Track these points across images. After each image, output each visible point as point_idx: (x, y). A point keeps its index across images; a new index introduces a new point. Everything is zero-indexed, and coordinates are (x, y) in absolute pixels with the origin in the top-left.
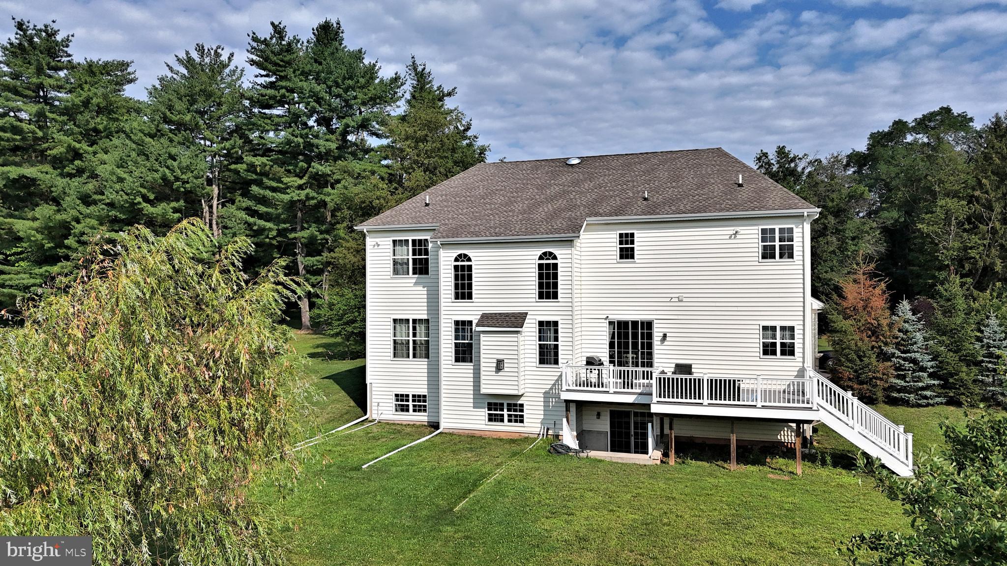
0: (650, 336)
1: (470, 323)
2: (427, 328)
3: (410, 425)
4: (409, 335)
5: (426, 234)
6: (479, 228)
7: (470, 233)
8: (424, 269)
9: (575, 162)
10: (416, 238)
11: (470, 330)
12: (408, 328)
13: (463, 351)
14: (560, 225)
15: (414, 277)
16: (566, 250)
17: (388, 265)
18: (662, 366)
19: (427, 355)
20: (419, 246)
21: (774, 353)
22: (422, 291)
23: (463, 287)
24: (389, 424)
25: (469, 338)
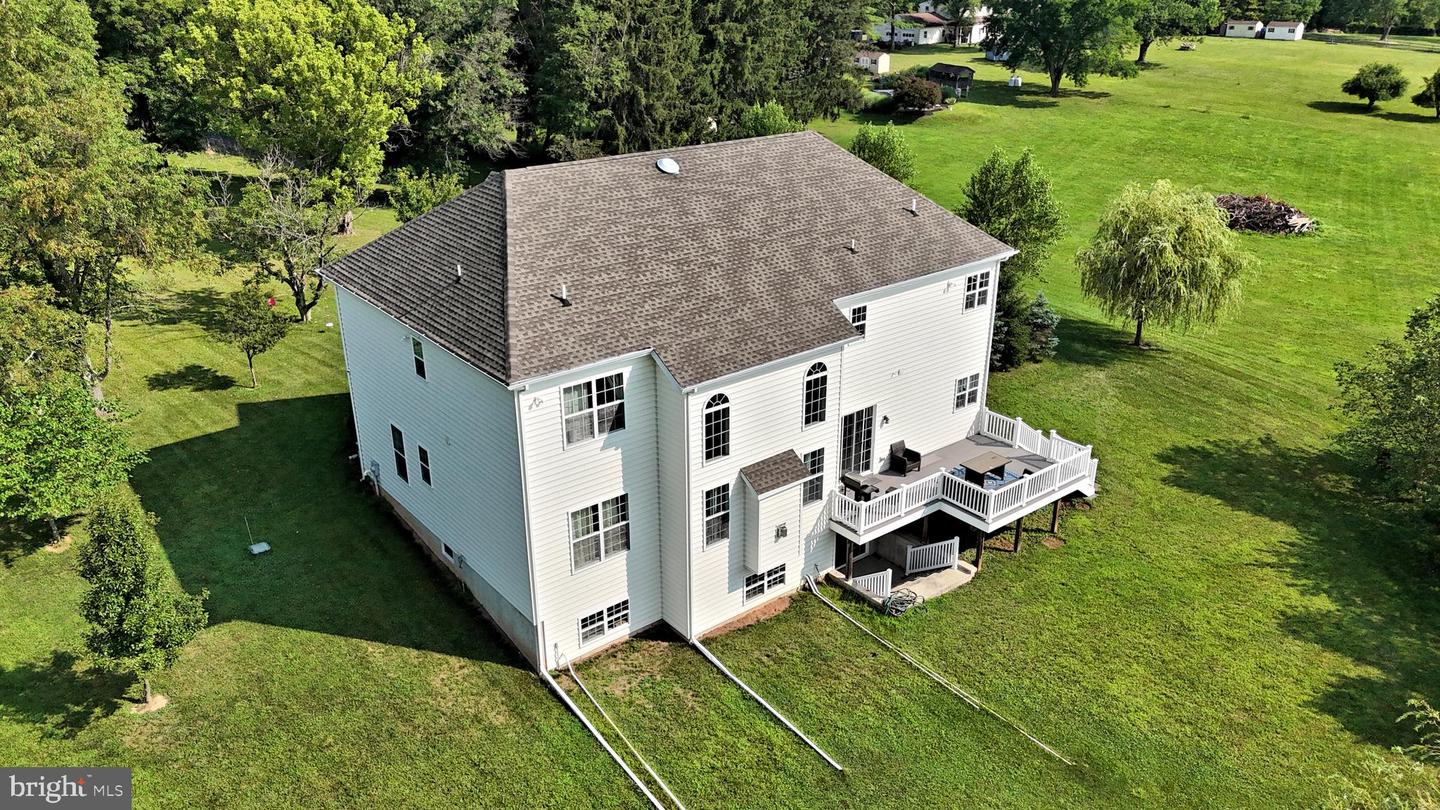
0: (870, 423)
1: (725, 487)
2: (624, 508)
3: (612, 652)
4: (596, 528)
5: (626, 366)
6: (720, 348)
7: (723, 359)
8: (618, 422)
9: (669, 165)
10: (603, 375)
11: (725, 497)
12: (596, 518)
13: (717, 530)
14: (818, 320)
15: (600, 438)
16: (836, 356)
17: (558, 432)
18: (880, 452)
19: (627, 545)
20: (608, 389)
21: (963, 404)
22: (615, 455)
23: (717, 442)
24: (584, 666)
25: (725, 507)
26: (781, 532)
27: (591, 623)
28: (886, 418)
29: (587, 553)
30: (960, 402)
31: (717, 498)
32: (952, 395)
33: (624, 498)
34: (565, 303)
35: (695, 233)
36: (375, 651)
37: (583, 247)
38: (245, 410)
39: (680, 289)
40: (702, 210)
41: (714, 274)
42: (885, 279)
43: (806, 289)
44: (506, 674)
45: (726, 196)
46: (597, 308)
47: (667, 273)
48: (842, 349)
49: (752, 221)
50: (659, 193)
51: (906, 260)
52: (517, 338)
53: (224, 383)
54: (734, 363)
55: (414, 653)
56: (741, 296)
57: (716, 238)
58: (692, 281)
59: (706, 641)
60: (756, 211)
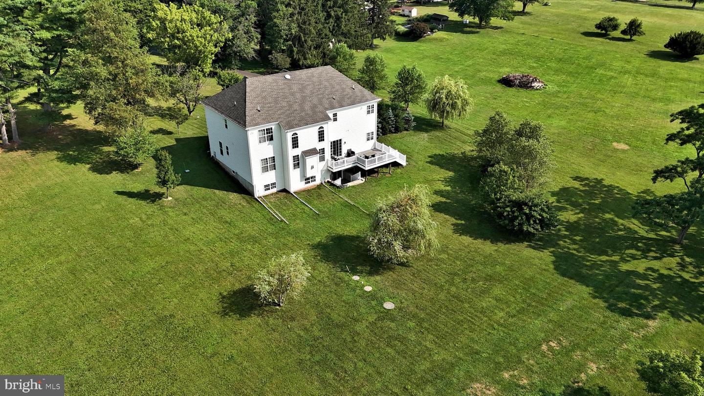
0: (341, 143)
1: (298, 156)
2: (274, 160)
3: (272, 194)
4: (267, 164)
5: (273, 126)
6: (296, 122)
7: (296, 125)
8: (271, 139)
9: (288, 76)
10: (268, 128)
11: (298, 158)
12: (267, 161)
13: (296, 165)
14: (321, 116)
15: (267, 142)
16: (326, 125)
17: (258, 141)
18: (344, 151)
19: (275, 169)
20: (269, 131)
21: (369, 140)
22: (271, 147)
23: (295, 144)
24: (265, 196)
25: (298, 160)
26: (312, 167)
27: (267, 187)
28: (345, 142)
29: (265, 169)
30: (368, 140)
31: (296, 158)
32: (365, 138)
33: (274, 157)
34: (259, 111)
36: (217, 191)
37: (264, 98)
38: (177, 140)
39: (287, 108)
40: (295, 88)
41: (296, 104)
42: (341, 106)
43: (320, 108)
44: (247, 197)
45: (302, 84)
46: (266, 112)
47: (284, 104)
48: (328, 123)
49: (308, 92)
50: (284, 84)
51: (349, 101)
52: (248, 119)
53: (170, 133)
54: (298, 125)
55: (226, 192)
56: (303, 110)
57: (298, 96)
58: (291, 106)
59: (294, 193)
60: (310, 88)
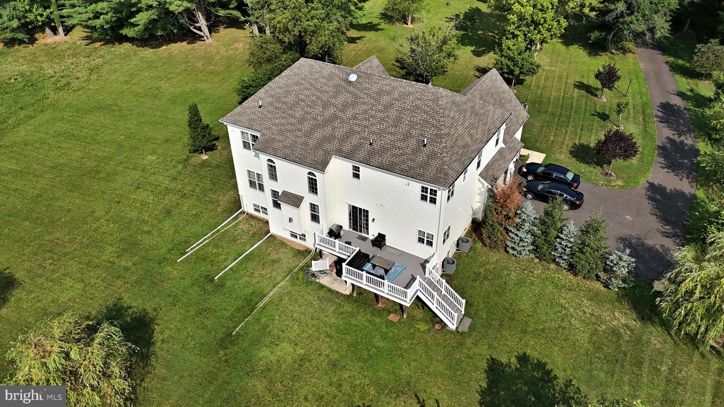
0: (367, 216)
1: (278, 192)
2: (261, 178)
4: (255, 179)
5: (258, 134)
9: (354, 77)
10: (252, 133)
11: (278, 196)
12: (254, 176)
13: (276, 203)
17: (241, 144)
18: (372, 231)
20: (254, 138)
21: (424, 242)
23: (273, 175)
26: (291, 220)
27: (256, 208)
28: (374, 219)
29: (253, 184)
30: (421, 240)
31: (275, 194)
34: (260, 106)
35: (326, 106)
37: (287, 93)
39: (295, 121)
40: (341, 99)
41: (311, 123)
45: (357, 97)
49: (350, 112)
56: (308, 134)
57: (331, 111)
58: (302, 120)
